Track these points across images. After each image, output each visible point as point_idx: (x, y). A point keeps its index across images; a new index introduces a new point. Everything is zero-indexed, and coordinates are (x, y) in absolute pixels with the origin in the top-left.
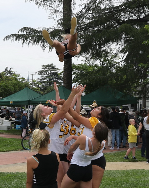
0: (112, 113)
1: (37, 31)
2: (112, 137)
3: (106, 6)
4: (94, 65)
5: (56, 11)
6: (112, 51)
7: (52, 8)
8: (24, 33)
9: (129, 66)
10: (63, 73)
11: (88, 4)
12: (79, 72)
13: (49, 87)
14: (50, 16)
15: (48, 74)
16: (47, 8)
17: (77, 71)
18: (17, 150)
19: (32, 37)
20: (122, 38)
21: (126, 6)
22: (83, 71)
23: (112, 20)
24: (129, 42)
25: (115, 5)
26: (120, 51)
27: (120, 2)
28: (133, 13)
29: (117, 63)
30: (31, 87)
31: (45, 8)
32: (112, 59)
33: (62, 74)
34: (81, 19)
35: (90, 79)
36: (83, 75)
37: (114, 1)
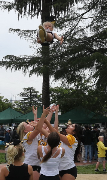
0: (85, 130)
1: (19, 59)
2: (85, 151)
3: (80, 37)
4: (69, 88)
5: (36, 41)
6: (85, 76)
7: (32, 39)
8: (8, 60)
9: (100, 90)
10: (42, 95)
11: (64, 35)
12: (56, 94)
13: (29, 107)
14: (31, 45)
15: (29, 96)
16: (28, 39)
17: (55, 93)
18: (1, 163)
19: (15, 63)
20: (94, 65)
21: (97, 37)
22: (59, 93)
23: (85, 49)
24: (100, 68)
25: (88, 36)
26: (92, 76)
27: (92, 34)
28: (104, 43)
29: (90, 86)
30: (14, 107)
31: (26, 38)
32: (85, 83)
33: (41, 97)
34: (58, 48)
35: (65, 100)
36: (59, 97)
37: (87, 33)
